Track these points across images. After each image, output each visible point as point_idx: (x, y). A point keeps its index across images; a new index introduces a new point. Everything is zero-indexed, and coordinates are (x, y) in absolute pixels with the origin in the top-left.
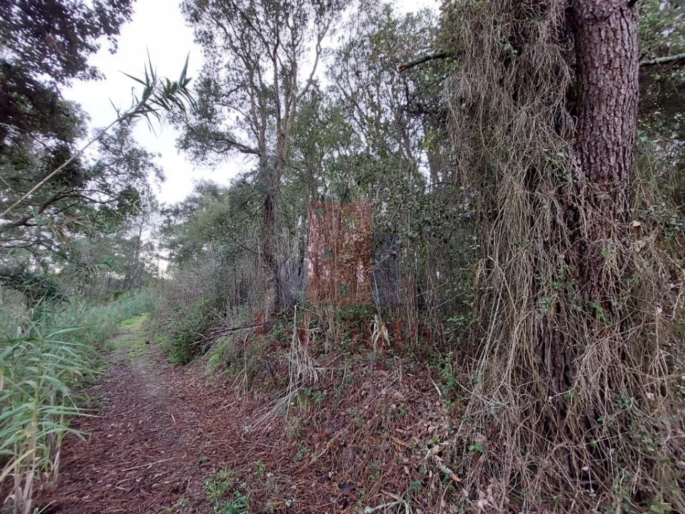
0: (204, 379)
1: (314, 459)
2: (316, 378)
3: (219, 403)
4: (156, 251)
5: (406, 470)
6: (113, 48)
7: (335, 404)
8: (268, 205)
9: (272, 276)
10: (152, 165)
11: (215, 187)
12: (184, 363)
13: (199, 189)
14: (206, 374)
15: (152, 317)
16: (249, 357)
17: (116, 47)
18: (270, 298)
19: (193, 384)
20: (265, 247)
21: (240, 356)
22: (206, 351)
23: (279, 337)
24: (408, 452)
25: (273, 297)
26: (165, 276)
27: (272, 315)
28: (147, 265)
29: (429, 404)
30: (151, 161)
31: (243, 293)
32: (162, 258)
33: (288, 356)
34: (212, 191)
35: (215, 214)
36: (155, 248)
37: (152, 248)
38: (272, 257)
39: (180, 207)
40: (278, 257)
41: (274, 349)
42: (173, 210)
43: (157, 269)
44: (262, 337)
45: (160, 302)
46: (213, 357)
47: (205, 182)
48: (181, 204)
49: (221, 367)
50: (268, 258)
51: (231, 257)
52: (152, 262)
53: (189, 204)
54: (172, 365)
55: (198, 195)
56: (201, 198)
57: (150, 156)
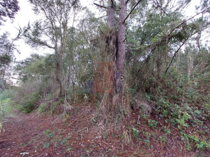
0: (37, 115)
1: (70, 125)
2: (71, 109)
3: (44, 120)
4: (12, 76)
5: (88, 123)
6: (12, 22)
7: (75, 114)
8: (58, 65)
9: (59, 85)
10: (16, 48)
11: (38, 55)
12: (29, 112)
13: (32, 55)
14: (38, 114)
15: (12, 99)
16: (52, 107)
17: (13, 21)
18: (58, 91)
19: (33, 117)
20: (57, 77)
21: (49, 107)
22: (37, 108)
23: (61, 102)
24: (89, 120)
25: (59, 91)
26: (16, 85)
27: (59, 96)
28: (7, 81)
29: (94, 111)
30: (15, 47)
31: (49, 90)
32: (14, 78)
33: (64, 105)
34: (37, 56)
35: (38, 64)
36: (11, 75)
37: (10, 75)
38: (59, 80)
39: (24, 61)
40: (61, 79)
41: (60, 105)
42: (21, 62)
43: (12, 83)
44: (56, 102)
45: (16, 94)
46: (40, 110)
47: (34, 53)
48: (24, 60)
49: (42, 112)
50: (58, 80)
51: (46, 79)
52: (10, 80)
53: (27, 60)
54: (24, 114)
55: (31, 57)
56: (32, 59)
57: (15, 46)
